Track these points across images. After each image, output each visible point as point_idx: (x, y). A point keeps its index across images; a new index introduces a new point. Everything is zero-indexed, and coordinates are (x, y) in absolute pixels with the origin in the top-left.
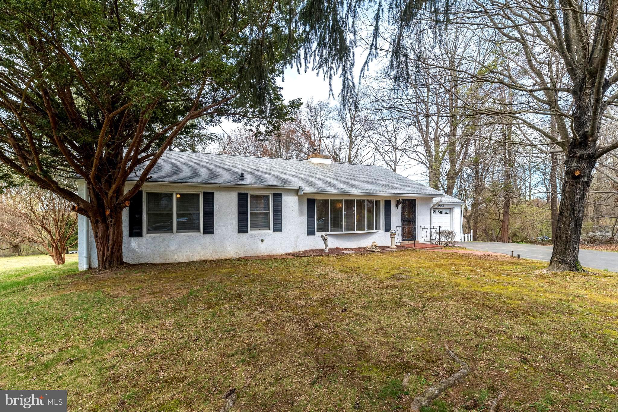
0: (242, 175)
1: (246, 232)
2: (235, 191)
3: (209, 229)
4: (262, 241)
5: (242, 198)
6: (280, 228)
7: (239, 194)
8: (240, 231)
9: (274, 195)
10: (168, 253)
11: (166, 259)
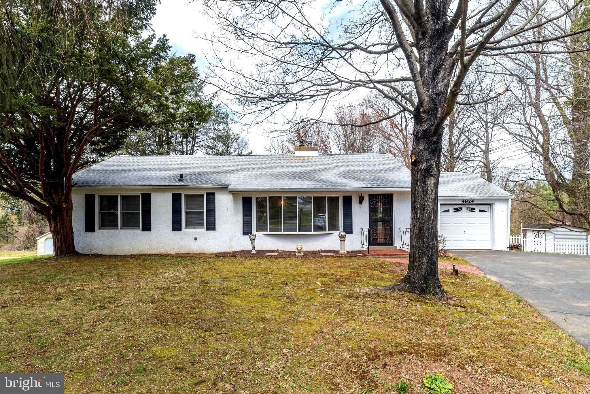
0: (181, 176)
1: (180, 229)
2: (170, 192)
3: (147, 227)
4: (196, 239)
5: (176, 198)
6: (213, 227)
7: (174, 195)
8: (174, 229)
9: (208, 194)
10: (114, 246)
11: (112, 252)
